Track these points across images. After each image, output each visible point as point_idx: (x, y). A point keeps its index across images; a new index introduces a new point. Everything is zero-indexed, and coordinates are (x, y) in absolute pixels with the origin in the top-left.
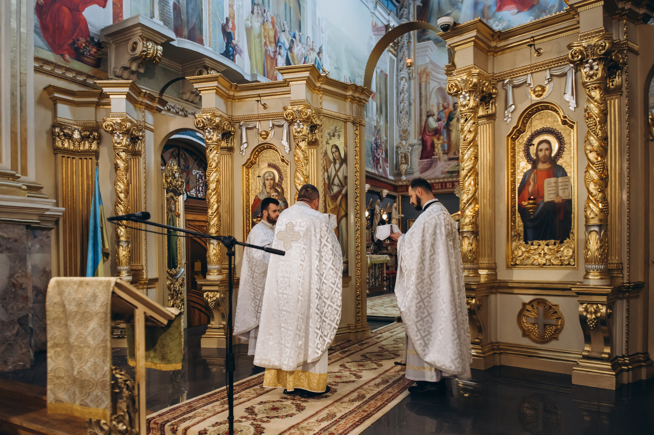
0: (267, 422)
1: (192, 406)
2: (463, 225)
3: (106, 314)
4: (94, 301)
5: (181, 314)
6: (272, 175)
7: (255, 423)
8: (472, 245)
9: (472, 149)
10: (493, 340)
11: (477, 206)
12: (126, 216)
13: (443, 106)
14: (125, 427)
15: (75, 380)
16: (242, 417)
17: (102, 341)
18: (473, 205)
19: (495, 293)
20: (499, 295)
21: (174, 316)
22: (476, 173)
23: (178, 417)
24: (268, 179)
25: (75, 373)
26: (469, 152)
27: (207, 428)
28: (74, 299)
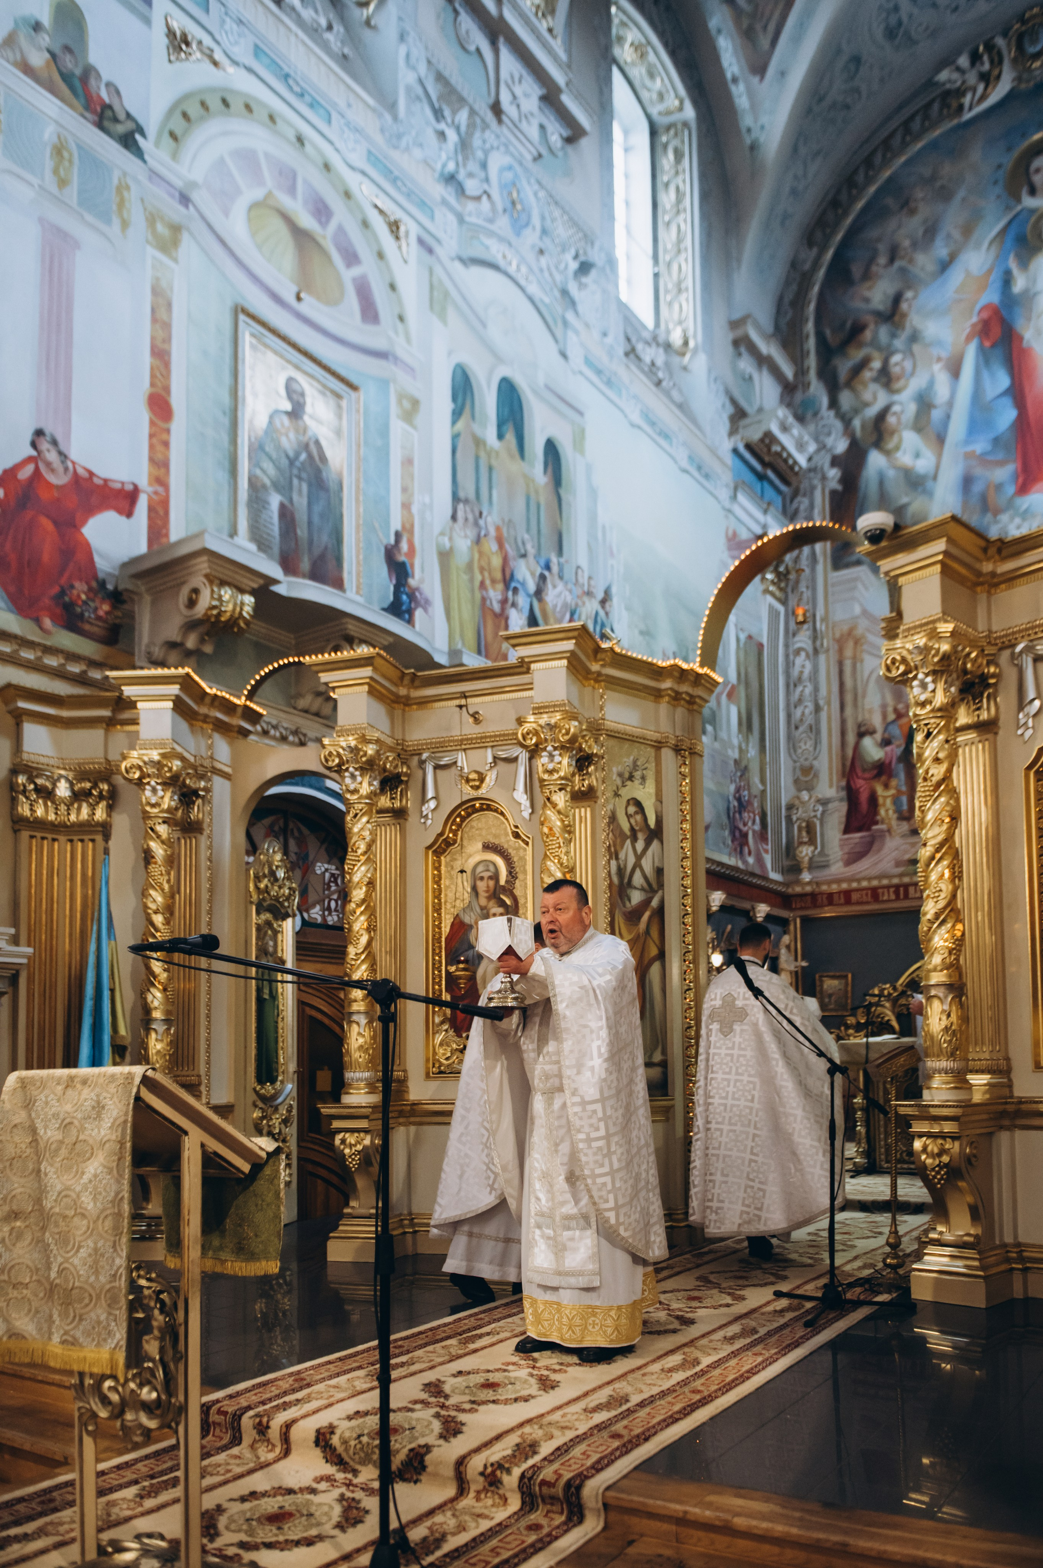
0: (471, 1411)
1: (303, 1379)
2: (929, 971)
3: (122, 1144)
4: (99, 1117)
5: (278, 1151)
6: (492, 868)
7: (443, 1413)
8: (949, 1016)
9: (942, 799)
10: (1009, 1239)
11: (959, 926)
12: (169, 941)
13: (896, 710)
14: (154, 1395)
15: (51, 1290)
16: (416, 1402)
17: (113, 1202)
18: (949, 925)
19: (1010, 1128)
20: (1018, 1134)
21: (264, 1155)
22: (953, 851)
23: (270, 1400)
24: (482, 878)
25: (53, 1274)
26: (937, 806)
27: (336, 1423)
28: (56, 1116)
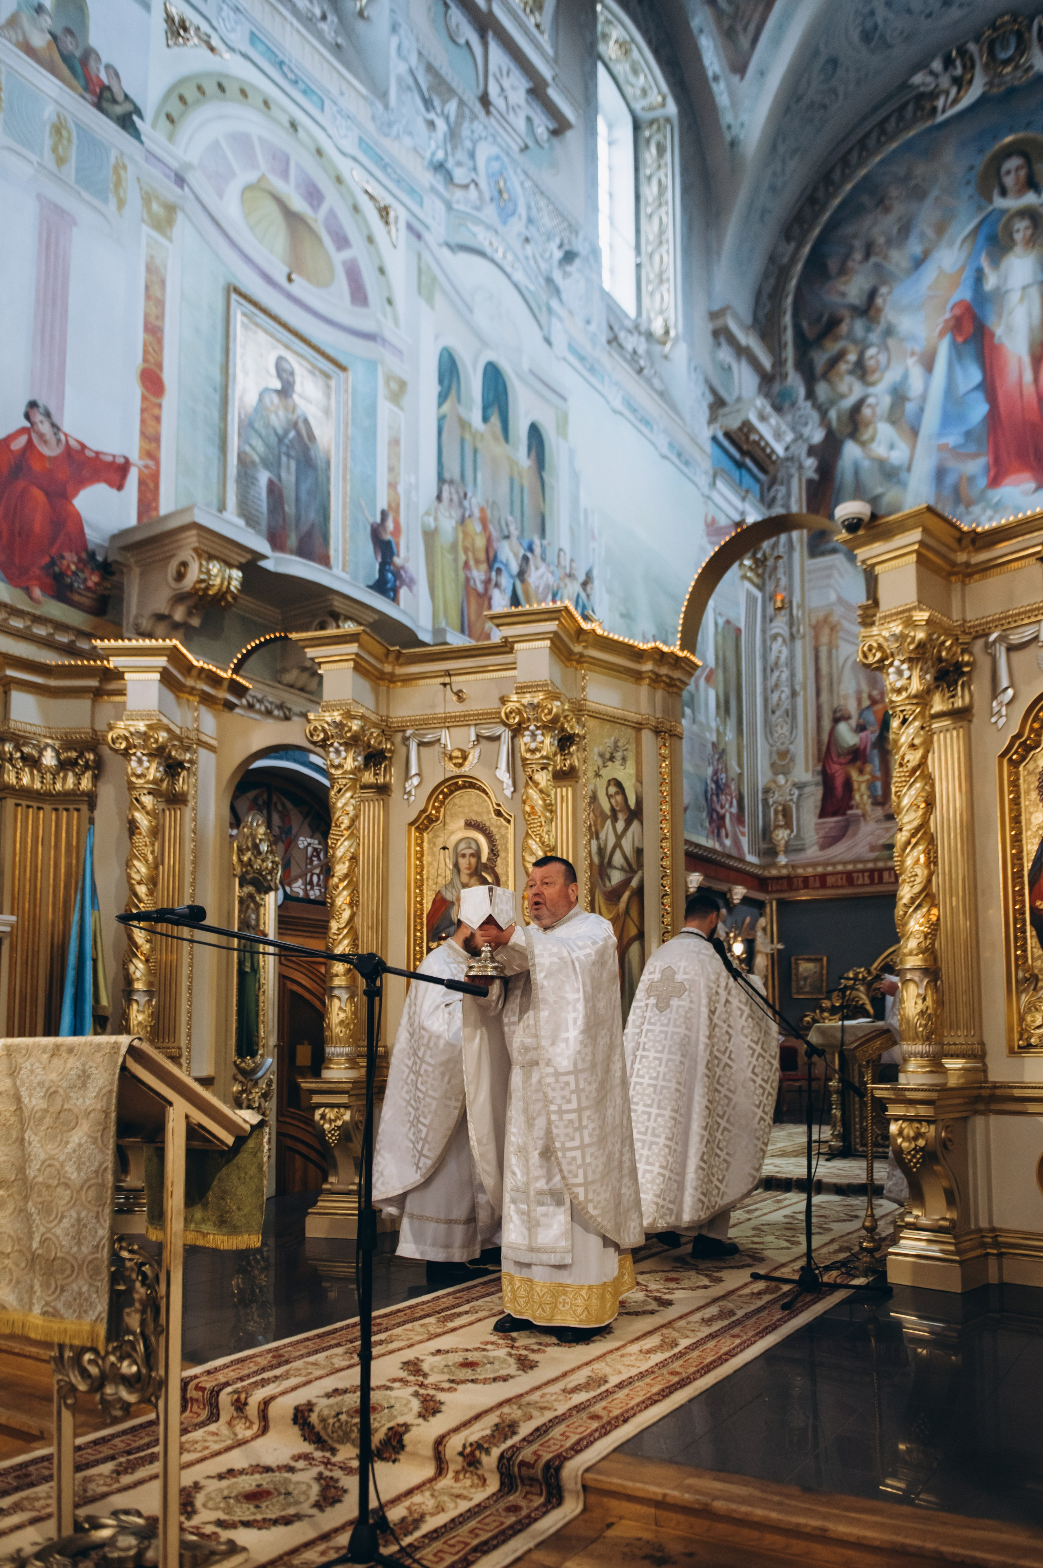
0: (449, 1390)
1: (281, 1356)
2: (905, 955)
3: (107, 1114)
4: (84, 1085)
5: (262, 1124)
6: (474, 846)
7: (422, 1391)
8: (924, 999)
9: (918, 785)
10: (984, 1224)
11: (935, 911)
13: (870, 697)
14: (134, 1369)
15: (33, 1261)
16: (394, 1380)
17: (96, 1172)
18: (925, 910)
19: (985, 1113)
20: (993, 1119)
21: (247, 1127)
22: (928, 837)
23: (248, 1376)
24: (464, 856)
25: (35, 1245)
26: (913, 792)
27: (314, 1401)
28: (41, 1084)
